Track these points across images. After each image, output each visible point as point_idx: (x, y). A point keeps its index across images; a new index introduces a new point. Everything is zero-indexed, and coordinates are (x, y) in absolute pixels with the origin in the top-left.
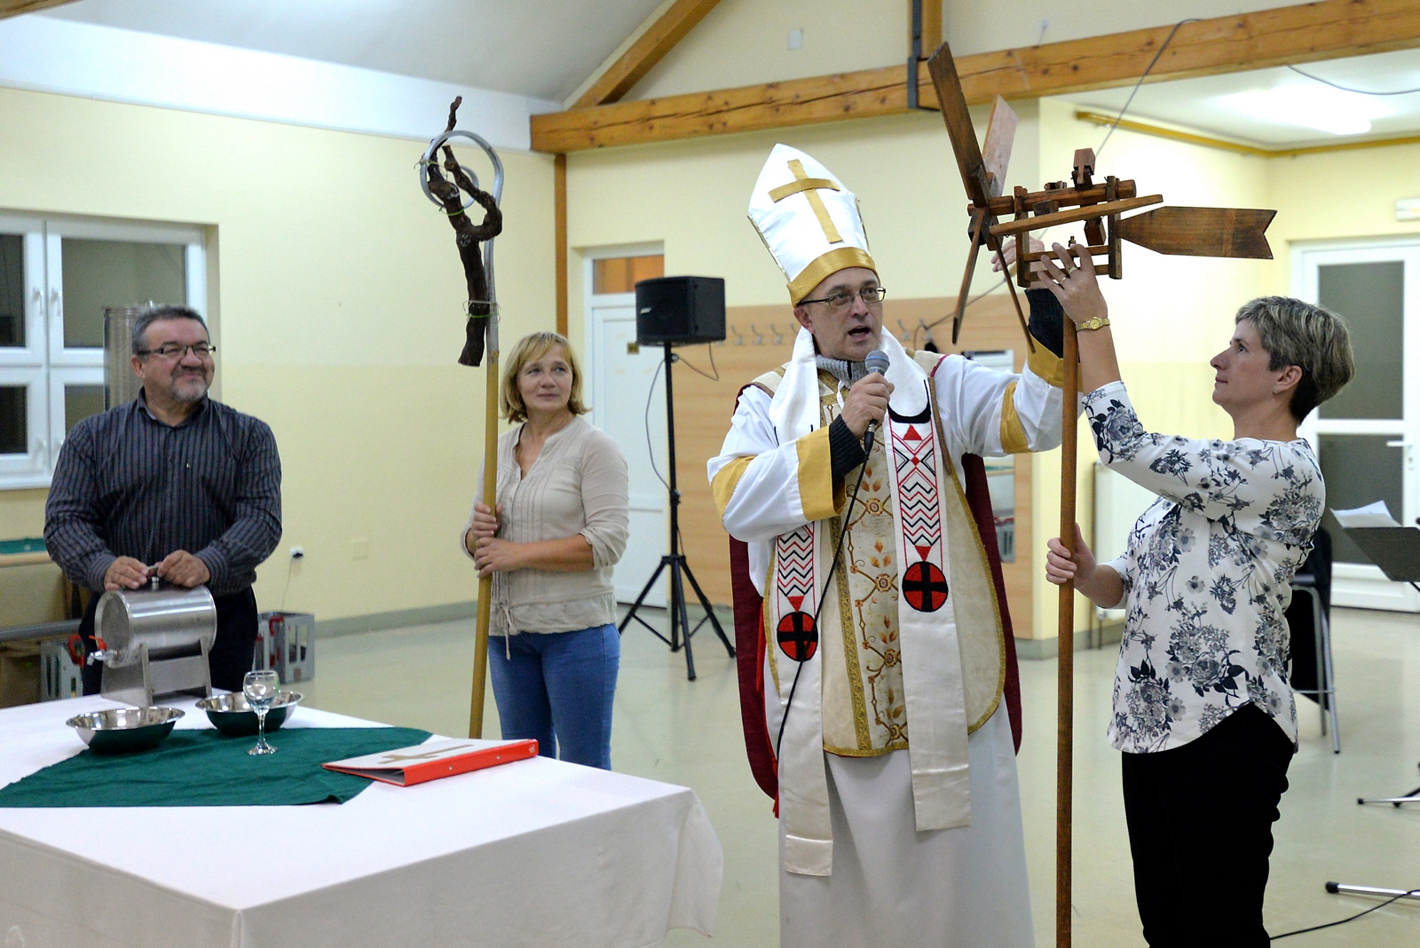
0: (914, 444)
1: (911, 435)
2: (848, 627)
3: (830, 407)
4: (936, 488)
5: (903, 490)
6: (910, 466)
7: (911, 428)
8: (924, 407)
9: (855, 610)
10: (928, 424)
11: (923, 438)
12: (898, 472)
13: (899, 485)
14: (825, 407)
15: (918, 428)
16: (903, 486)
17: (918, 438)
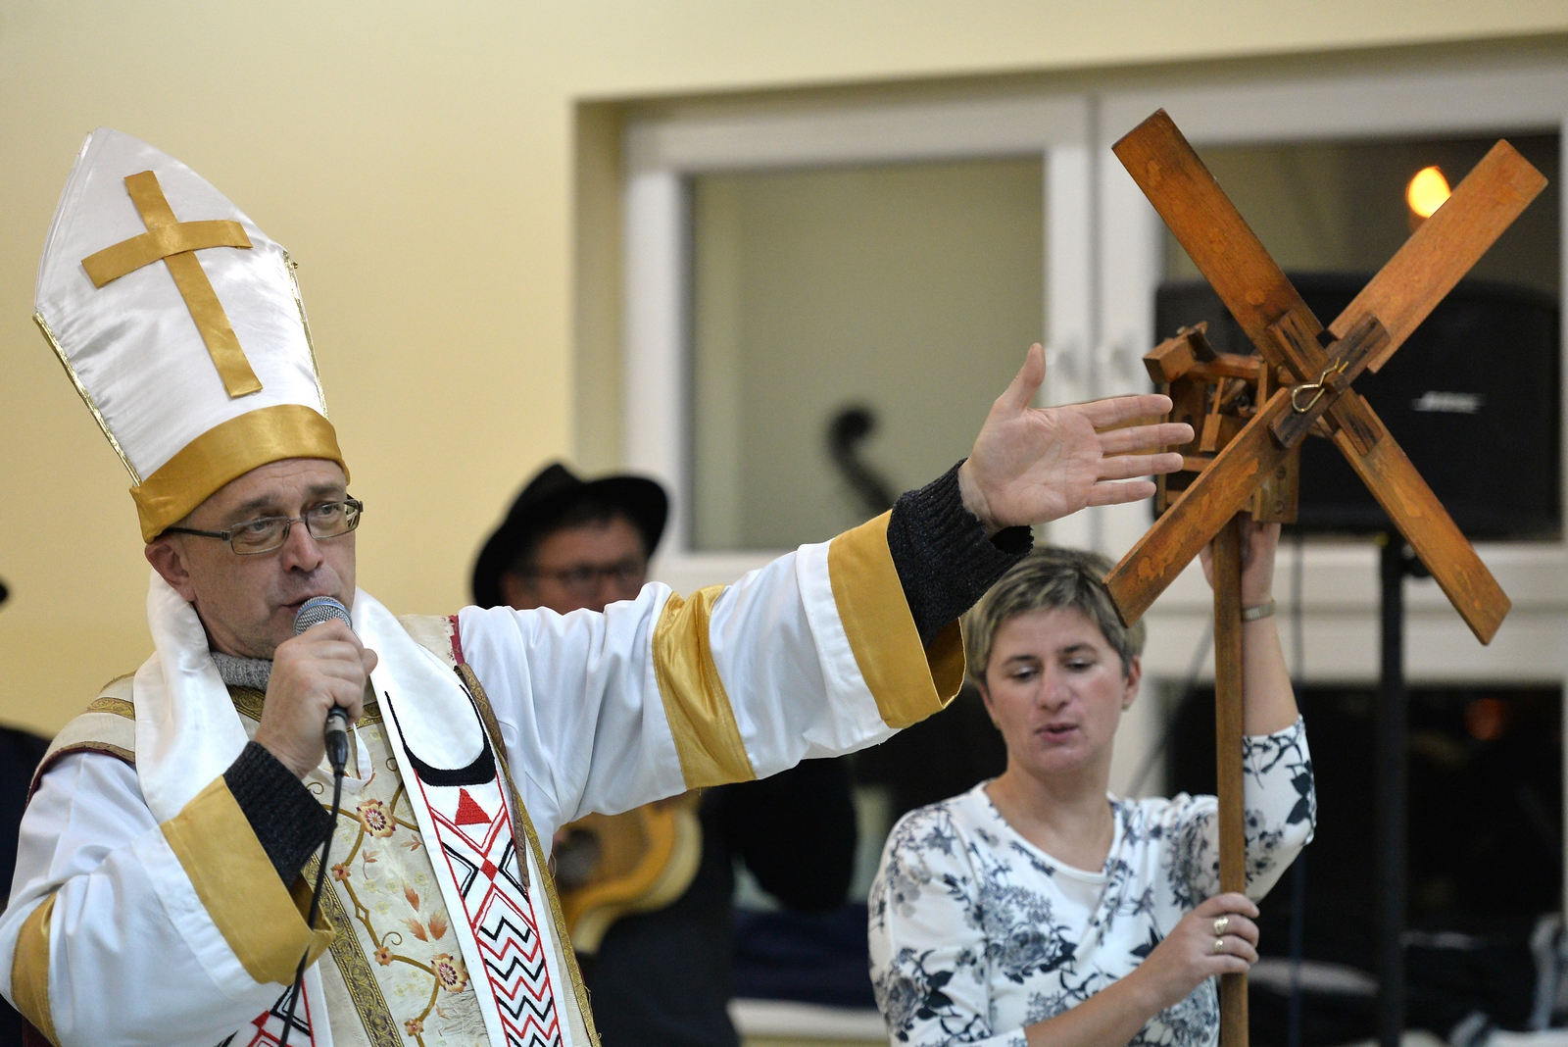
0: (477, 832)
1: (470, 813)
4: (536, 929)
5: (483, 936)
6: (482, 882)
7: (464, 796)
8: (481, 746)
10: (493, 784)
11: (492, 818)
12: (463, 897)
13: (473, 926)
15: (476, 792)
16: (482, 929)
17: (481, 817)
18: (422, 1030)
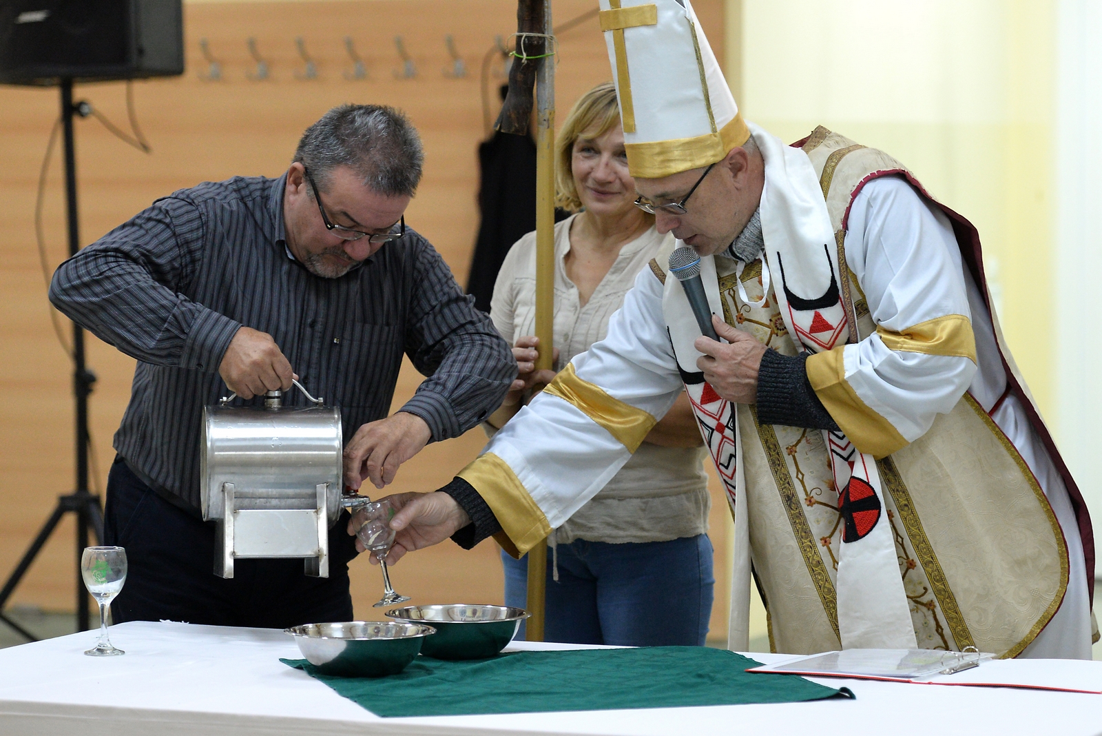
0: (823, 337)
1: (820, 325)
2: (819, 574)
3: (732, 293)
9: (822, 549)
14: (726, 293)
15: (825, 312)
17: (827, 327)
18: (796, 452)
